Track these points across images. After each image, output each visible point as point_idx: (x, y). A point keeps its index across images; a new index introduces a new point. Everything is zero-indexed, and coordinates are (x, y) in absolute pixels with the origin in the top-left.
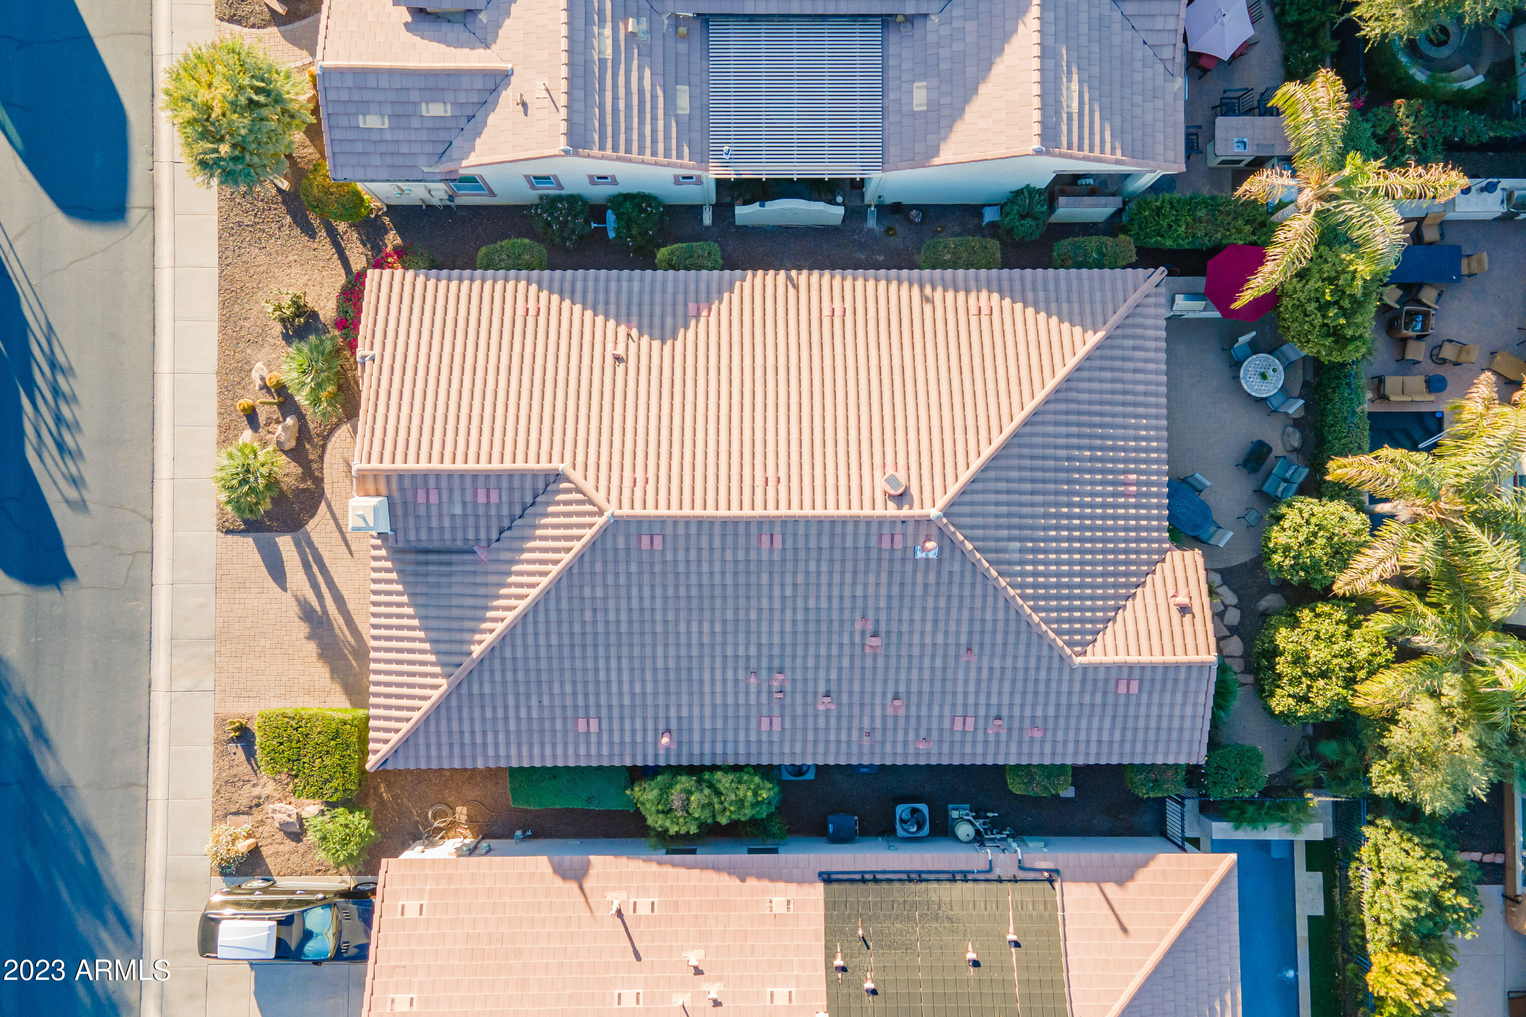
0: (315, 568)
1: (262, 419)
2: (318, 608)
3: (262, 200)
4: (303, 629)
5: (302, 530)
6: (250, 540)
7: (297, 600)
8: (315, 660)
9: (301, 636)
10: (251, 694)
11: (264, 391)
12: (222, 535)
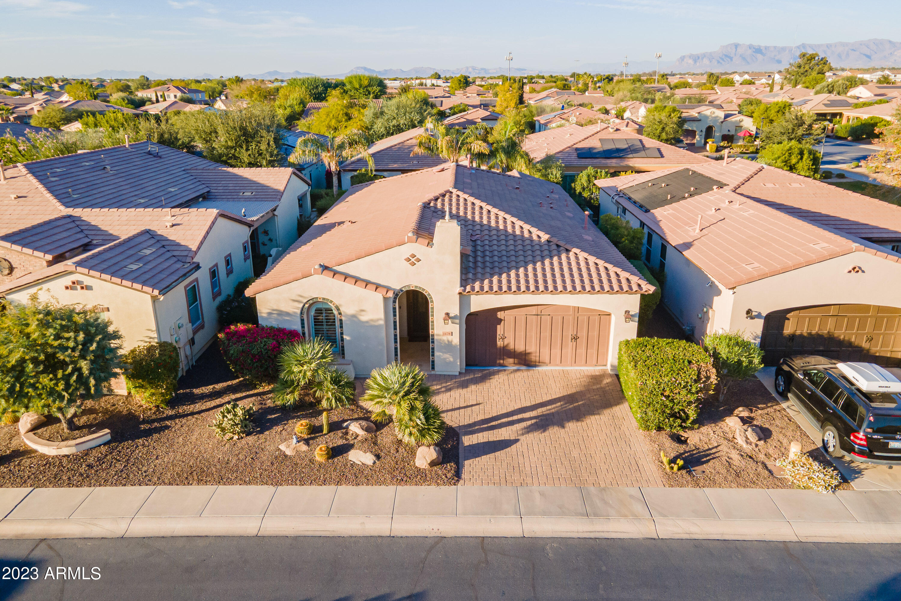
0: (493, 423)
1: (340, 442)
2: (533, 421)
3: (106, 455)
4: (554, 431)
5: (457, 430)
6: (467, 463)
7: (528, 432)
8: (584, 424)
9: (563, 430)
10: (633, 462)
11: (311, 442)
12: (461, 482)
